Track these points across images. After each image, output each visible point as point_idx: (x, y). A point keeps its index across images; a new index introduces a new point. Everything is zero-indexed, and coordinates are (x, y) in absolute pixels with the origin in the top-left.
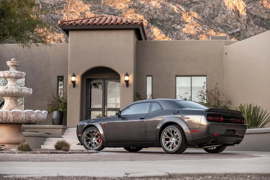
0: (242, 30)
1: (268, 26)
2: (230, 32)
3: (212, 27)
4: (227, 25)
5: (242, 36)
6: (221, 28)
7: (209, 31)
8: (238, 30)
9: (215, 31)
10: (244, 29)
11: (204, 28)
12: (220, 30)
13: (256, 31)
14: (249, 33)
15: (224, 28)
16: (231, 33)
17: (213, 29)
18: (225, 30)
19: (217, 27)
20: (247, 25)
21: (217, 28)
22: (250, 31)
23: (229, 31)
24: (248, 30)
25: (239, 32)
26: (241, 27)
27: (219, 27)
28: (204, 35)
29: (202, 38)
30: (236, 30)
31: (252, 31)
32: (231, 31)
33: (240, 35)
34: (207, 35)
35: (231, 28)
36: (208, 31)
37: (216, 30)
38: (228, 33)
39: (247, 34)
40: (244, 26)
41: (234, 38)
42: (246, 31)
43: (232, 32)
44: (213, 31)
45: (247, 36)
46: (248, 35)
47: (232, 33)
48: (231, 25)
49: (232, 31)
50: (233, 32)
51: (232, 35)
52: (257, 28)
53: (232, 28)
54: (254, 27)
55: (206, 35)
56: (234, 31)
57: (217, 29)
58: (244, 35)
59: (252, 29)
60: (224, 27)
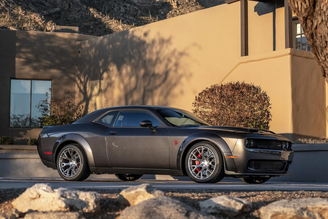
0: (63, 9)
1: (100, 7)
2: (45, 12)
3: (20, 3)
4: (41, 2)
5: (63, 19)
6: (32, 4)
7: (15, 8)
8: (58, 9)
9: (24, 10)
10: (65, 9)
11: (8, 4)
12: (31, 7)
13: (83, 13)
14: (72, 14)
15: (38, 5)
16: (47, 14)
17: (20, 5)
18: (39, 9)
19: (28, 3)
20: (71, 4)
21: (27, 4)
22: (75, 12)
23: (44, 10)
24: (72, 10)
25: (59, 13)
26: (61, 5)
27: (30, 4)
28: (7, 14)
29: (4, 18)
30: (54, 9)
31: (78, 12)
32: (47, 10)
33: (60, 17)
34: (12, 14)
35: (47, 7)
36: (14, 9)
37: (25, 7)
38: (43, 13)
39: (71, 16)
40: (66, 5)
41: (51, 21)
42: (69, 11)
43: (48, 12)
44: (20, 8)
45: (69, 19)
46: (72, 17)
47: (48, 13)
48: (48, 2)
49: (48, 10)
50: (51, 12)
51: (48, 16)
52: (84, 9)
53: (49, 7)
54: (81, 6)
55: (11, 14)
56: (52, 11)
57: (26, 7)
58: (66, 18)
59: (78, 9)
60: (37, 4)
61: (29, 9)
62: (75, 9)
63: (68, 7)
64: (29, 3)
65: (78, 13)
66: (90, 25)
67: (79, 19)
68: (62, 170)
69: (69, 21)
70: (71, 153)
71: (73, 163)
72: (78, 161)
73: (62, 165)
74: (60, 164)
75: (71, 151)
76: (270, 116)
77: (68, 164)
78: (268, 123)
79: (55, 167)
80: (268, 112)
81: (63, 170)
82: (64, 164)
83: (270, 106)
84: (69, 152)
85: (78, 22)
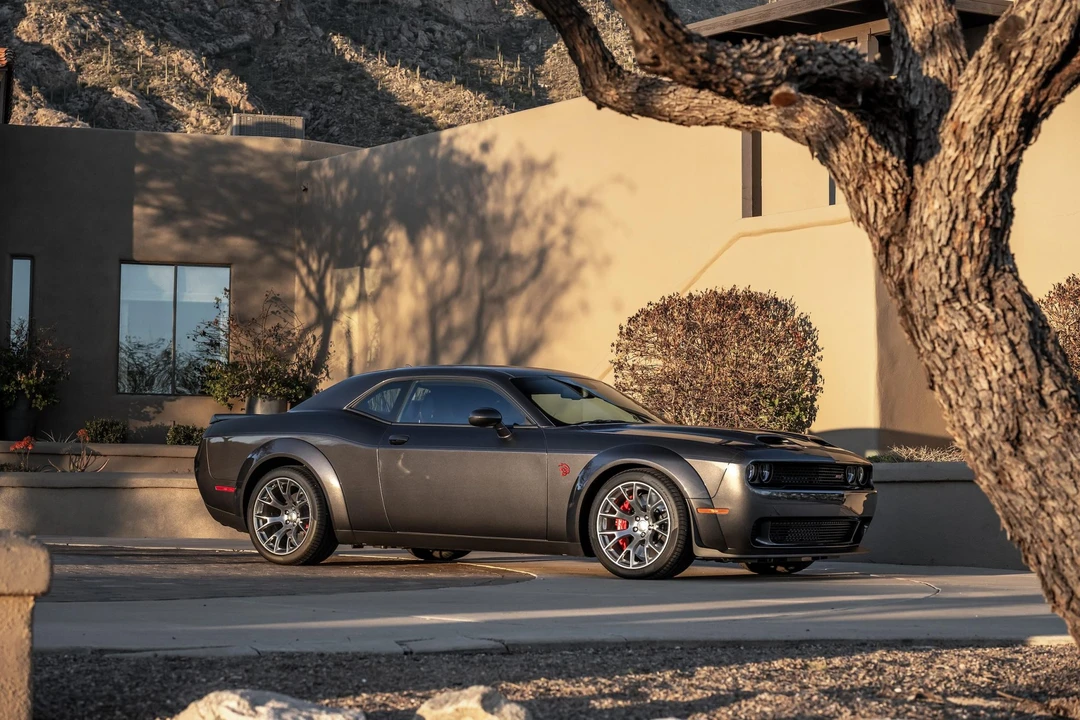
0: (257, 39)
2: (210, 47)
3: (140, 22)
4: (200, 18)
5: (260, 64)
6: (175, 25)
7: (128, 36)
8: (246, 37)
9: (152, 40)
10: (266, 37)
11: (109, 24)
12: (171, 33)
13: (314, 47)
14: (284, 52)
15: (190, 26)
16: (214, 51)
17: (142, 27)
18: (192, 36)
19: (162, 21)
20: (281, 23)
21: (161, 25)
22: (292, 47)
23: (207, 42)
24: (283, 42)
25: (247, 47)
26: (254, 27)
27: (168, 24)
28: (107, 52)
29: (97, 63)
30: (235, 38)
31: (300, 46)
32: (214, 40)
33: (251, 60)
34: (119, 51)
35: (216, 31)
36: (124, 37)
37: (155, 32)
38: (203, 49)
39: (280, 56)
40: (266, 27)
41: (227, 71)
42: (276, 44)
43: (219, 46)
44: (143, 37)
45: (276, 65)
46: (283, 60)
47: (217, 50)
48: (218, 18)
49: (218, 41)
50: (225, 45)
51: (218, 56)
53: (220, 32)
54: (308, 29)
55: (116, 53)
56: (228, 44)
57: (159, 32)
58: (267, 62)
59: (300, 38)
60: (187, 23)
61: (166, 37)
62: (294, 37)
63: (273, 31)
64: (166, 21)
65: (299, 50)
66: (333, 83)
67: (302, 65)
68: (262, 535)
69: (275, 69)
70: (285, 491)
71: (292, 517)
72: (304, 511)
73: (261, 522)
74: (255, 519)
75: (285, 486)
76: (819, 379)
77: (277, 519)
78: (813, 399)
79: (244, 526)
80: (814, 370)
81: (265, 536)
82: (268, 519)
83: (818, 354)
84: (281, 488)
85: (301, 74)
